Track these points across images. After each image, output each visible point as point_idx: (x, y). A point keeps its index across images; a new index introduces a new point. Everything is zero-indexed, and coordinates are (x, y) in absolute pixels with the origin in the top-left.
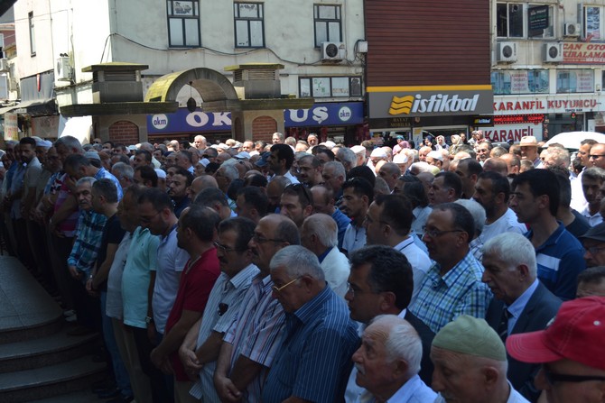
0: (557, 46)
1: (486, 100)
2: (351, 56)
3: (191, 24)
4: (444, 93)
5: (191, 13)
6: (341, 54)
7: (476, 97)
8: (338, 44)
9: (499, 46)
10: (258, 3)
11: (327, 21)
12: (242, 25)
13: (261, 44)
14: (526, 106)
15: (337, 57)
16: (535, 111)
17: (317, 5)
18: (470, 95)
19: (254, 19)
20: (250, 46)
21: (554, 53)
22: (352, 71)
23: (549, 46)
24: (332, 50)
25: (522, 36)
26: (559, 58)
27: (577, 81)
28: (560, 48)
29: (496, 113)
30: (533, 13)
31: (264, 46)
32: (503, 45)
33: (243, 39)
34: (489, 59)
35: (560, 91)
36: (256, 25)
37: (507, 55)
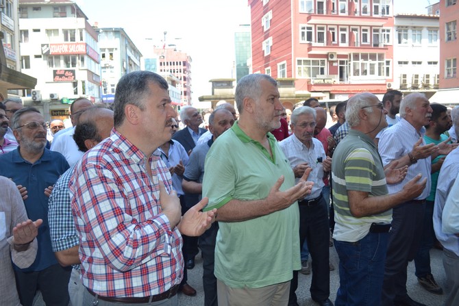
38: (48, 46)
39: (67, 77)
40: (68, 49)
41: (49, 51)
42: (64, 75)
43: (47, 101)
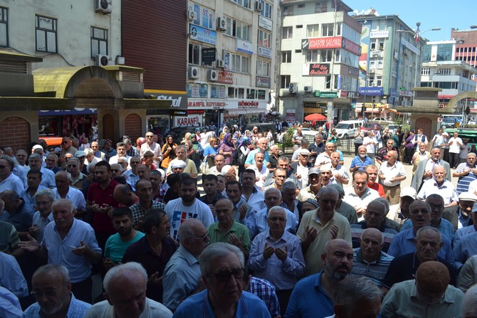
0: (215, 72)
1: (184, 102)
4: (165, 95)
7: (180, 98)
9: (190, 69)
10: (53, 19)
11: (99, 40)
12: (41, 34)
13: (54, 50)
14: (198, 104)
16: (201, 108)
17: (93, 27)
18: (176, 97)
19: (50, 31)
20: (46, 51)
21: (214, 76)
23: (212, 71)
24: (105, 61)
26: (216, 79)
27: (218, 92)
28: (217, 73)
30: (205, 52)
31: (57, 53)
32: (193, 68)
33: (41, 45)
34: (185, 76)
35: (212, 97)
36: (51, 35)
37: (195, 75)
38: (307, 41)
39: (322, 71)
40: (325, 44)
41: (308, 46)
42: (319, 69)
43: (301, 92)
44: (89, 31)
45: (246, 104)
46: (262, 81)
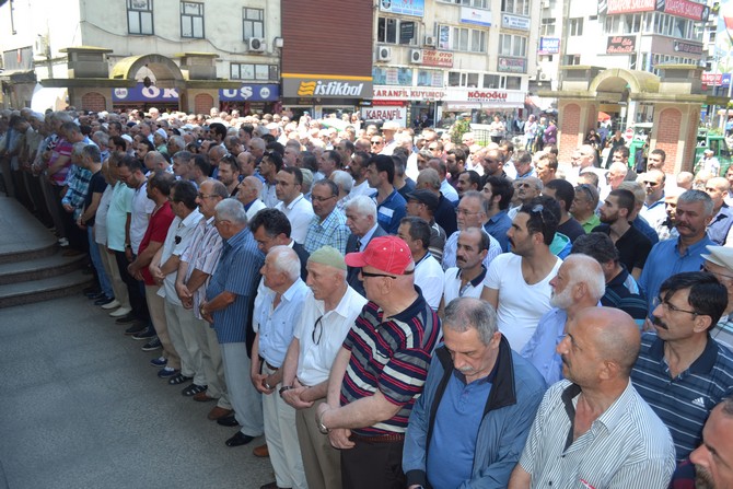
0: (419, 52)
1: (368, 88)
2: (270, 50)
3: (146, 17)
4: (338, 81)
5: (146, 8)
6: (263, 47)
7: (361, 85)
8: (261, 40)
9: (378, 49)
10: (199, 4)
11: (253, 21)
12: (186, 20)
13: (201, 35)
14: (396, 94)
15: (260, 50)
16: (402, 98)
17: (246, 8)
18: (357, 83)
19: (196, 16)
20: (193, 37)
21: (416, 57)
22: (271, 61)
23: (414, 51)
24: (256, 44)
25: (395, 42)
26: (420, 61)
27: (431, 79)
28: (422, 54)
29: (375, 98)
30: (403, 27)
31: (204, 38)
32: (382, 48)
33: (187, 31)
34: (371, 58)
35: (419, 84)
36: (197, 20)
37: (384, 56)
38: (606, 2)
39: (624, 47)
40: (631, 5)
41: (607, 9)
42: (620, 44)
44: (239, 13)
45: (483, 95)
46: (508, 63)
